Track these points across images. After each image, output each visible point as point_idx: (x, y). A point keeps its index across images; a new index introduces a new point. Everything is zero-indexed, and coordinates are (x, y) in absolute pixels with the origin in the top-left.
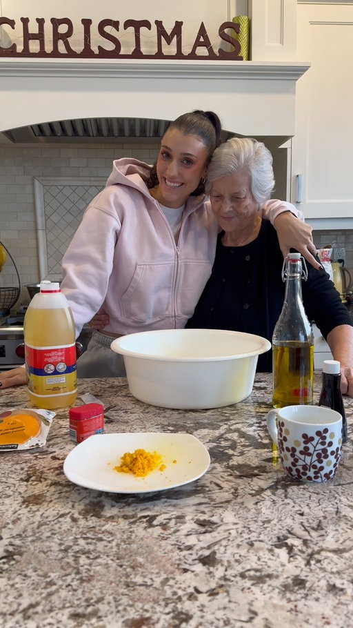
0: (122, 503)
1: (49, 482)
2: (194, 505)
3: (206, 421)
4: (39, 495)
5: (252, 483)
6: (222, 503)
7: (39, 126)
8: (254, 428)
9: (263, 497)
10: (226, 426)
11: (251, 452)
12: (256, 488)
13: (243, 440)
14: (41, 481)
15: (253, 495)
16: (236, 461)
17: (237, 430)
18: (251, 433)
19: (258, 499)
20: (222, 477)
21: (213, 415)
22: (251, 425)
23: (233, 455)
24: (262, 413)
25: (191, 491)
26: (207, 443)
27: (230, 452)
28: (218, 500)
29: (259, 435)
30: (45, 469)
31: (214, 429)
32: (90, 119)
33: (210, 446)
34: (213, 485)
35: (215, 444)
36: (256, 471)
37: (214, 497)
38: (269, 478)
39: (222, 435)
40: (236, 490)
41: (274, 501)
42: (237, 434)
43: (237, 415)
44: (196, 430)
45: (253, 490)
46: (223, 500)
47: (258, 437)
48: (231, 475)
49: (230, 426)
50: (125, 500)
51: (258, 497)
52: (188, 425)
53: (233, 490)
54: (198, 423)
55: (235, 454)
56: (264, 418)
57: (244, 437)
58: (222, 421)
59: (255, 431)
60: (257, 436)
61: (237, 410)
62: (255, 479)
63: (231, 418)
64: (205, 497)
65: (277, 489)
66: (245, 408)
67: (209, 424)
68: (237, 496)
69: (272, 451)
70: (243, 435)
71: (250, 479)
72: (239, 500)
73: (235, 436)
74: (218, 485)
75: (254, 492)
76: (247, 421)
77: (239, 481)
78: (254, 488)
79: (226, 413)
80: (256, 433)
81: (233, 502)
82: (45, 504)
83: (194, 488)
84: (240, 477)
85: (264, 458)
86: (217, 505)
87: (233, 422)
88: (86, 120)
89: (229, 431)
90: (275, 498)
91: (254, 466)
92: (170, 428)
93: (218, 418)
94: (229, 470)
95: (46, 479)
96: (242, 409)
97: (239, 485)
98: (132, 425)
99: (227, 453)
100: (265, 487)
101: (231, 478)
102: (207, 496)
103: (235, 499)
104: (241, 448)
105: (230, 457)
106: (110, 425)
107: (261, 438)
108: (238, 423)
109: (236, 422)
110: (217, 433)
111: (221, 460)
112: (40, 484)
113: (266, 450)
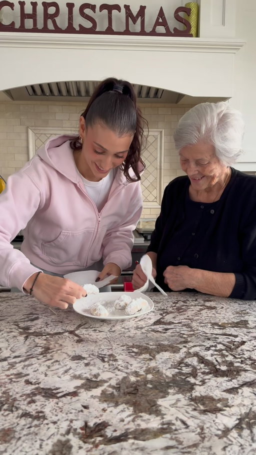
0: (89, 443)
1: (20, 412)
2: (162, 449)
3: (166, 343)
4: (9, 430)
5: (217, 421)
6: (189, 447)
7: (32, 87)
8: (211, 352)
9: (230, 440)
10: (185, 350)
11: (211, 381)
12: (222, 427)
13: (202, 365)
14: (12, 411)
15: (220, 437)
16: (199, 391)
17: (196, 354)
18: (209, 358)
19: (226, 443)
20: (187, 412)
21: (172, 336)
22: (208, 349)
23: (195, 384)
24: (216, 334)
25: (158, 429)
26: (170, 368)
27: (192, 380)
28: (185, 444)
29: (217, 361)
30: (18, 396)
31: (174, 352)
32: (72, 82)
33: (173, 373)
34: (179, 423)
35: (177, 370)
36: (219, 405)
37: (181, 437)
38: (233, 414)
39: (183, 359)
40: (202, 429)
41: (241, 445)
42: (196, 359)
43: (194, 337)
44: (158, 353)
45: (219, 430)
46: (191, 444)
47: (216, 363)
48: (195, 410)
49: (189, 349)
50: (93, 440)
51: (225, 439)
52: (151, 347)
53: (199, 430)
54: (159, 345)
55: (197, 382)
56: (219, 341)
57: (202, 363)
58: (181, 343)
59: (212, 355)
60: (215, 361)
61: (194, 331)
62: (219, 415)
63: (189, 339)
64: (171, 439)
65: (242, 429)
66: (200, 329)
67: (169, 346)
68: (203, 438)
69: (231, 380)
70: (202, 360)
71: (214, 415)
72: (207, 444)
73: (194, 361)
74: (184, 423)
75: (220, 433)
76: (204, 344)
77: (203, 417)
78: (220, 427)
79: (184, 334)
80: (213, 357)
81: (201, 446)
82: (14, 442)
83: (160, 426)
84: (204, 412)
85: (225, 389)
86: (185, 450)
87: (191, 344)
88: (68, 82)
89: (189, 354)
90: (242, 441)
91: (217, 398)
92: (135, 350)
93: (177, 340)
94: (193, 403)
95: (17, 409)
96: (197, 330)
97: (205, 424)
98: (100, 345)
99: (189, 381)
100: (230, 425)
101: (195, 413)
102: (174, 436)
103: (203, 442)
104: (202, 376)
105: (192, 387)
106: (80, 345)
107: (219, 364)
108: (195, 346)
109: (194, 344)
110: (178, 357)
111: (184, 391)
112: (11, 415)
113: (225, 378)
